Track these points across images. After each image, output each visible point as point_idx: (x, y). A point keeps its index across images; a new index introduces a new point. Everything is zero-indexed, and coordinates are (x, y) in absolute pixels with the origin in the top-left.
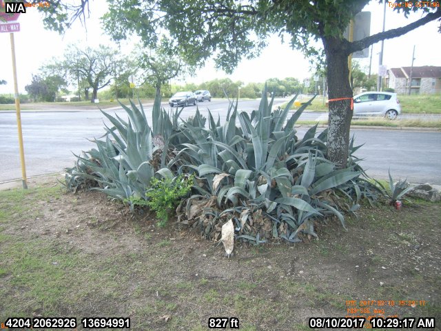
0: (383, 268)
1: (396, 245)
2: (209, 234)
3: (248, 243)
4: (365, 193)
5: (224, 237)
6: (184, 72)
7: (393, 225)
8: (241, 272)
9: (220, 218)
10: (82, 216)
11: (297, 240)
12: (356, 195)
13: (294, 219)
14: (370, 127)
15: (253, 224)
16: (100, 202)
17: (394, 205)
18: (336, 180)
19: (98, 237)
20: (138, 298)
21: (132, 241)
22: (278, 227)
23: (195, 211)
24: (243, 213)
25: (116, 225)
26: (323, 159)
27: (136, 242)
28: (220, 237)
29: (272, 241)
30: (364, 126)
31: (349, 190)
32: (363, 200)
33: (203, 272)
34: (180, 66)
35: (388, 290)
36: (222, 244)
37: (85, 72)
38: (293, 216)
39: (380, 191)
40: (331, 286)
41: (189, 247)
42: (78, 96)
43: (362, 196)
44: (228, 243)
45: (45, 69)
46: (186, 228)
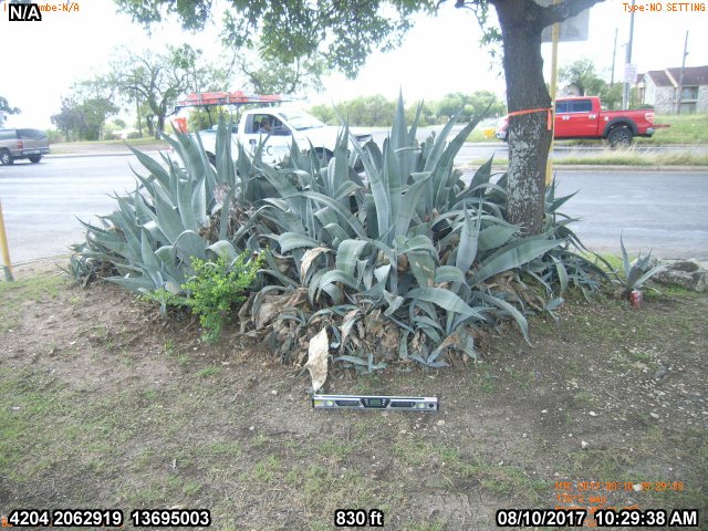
0: (592, 413)
1: (622, 370)
2: (289, 354)
3: (353, 369)
4: (575, 278)
5: (311, 361)
6: (305, 85)
7: (623, 334)
8: (330, 424)
9: (310, 326)
10: (86, 325)
11: (442, 363)
12: (559, 282)
13: (437, 326)
14: (606, 167)
15: (366, 335)
16: (122, 301)
17: (629, 298)
18: (519, 256)
19: (101, 362)
20: (137, 471)
21: (156, 368)
22: (409, 341)
23: (268, 315)
24: (347, 316)
25: (138, 339)
26: (499, 220)
27: (164, 369)
28: (306, 359)
29: (398, 365)
30: (596, 166)
31: (546, 272)
32: (571, 291)
33: (264, 423)
34: (298, 76)
35: (595, 456)
36: (307, 372)
37: (144, 89)
38: (436, 321)
39: (602, 274)
40: (490, 449)
41: (249, 377)
42: (138, 131)
43: (571, 283)
44: (318, 370)
45: (79, 88)
46: (253, 344)
